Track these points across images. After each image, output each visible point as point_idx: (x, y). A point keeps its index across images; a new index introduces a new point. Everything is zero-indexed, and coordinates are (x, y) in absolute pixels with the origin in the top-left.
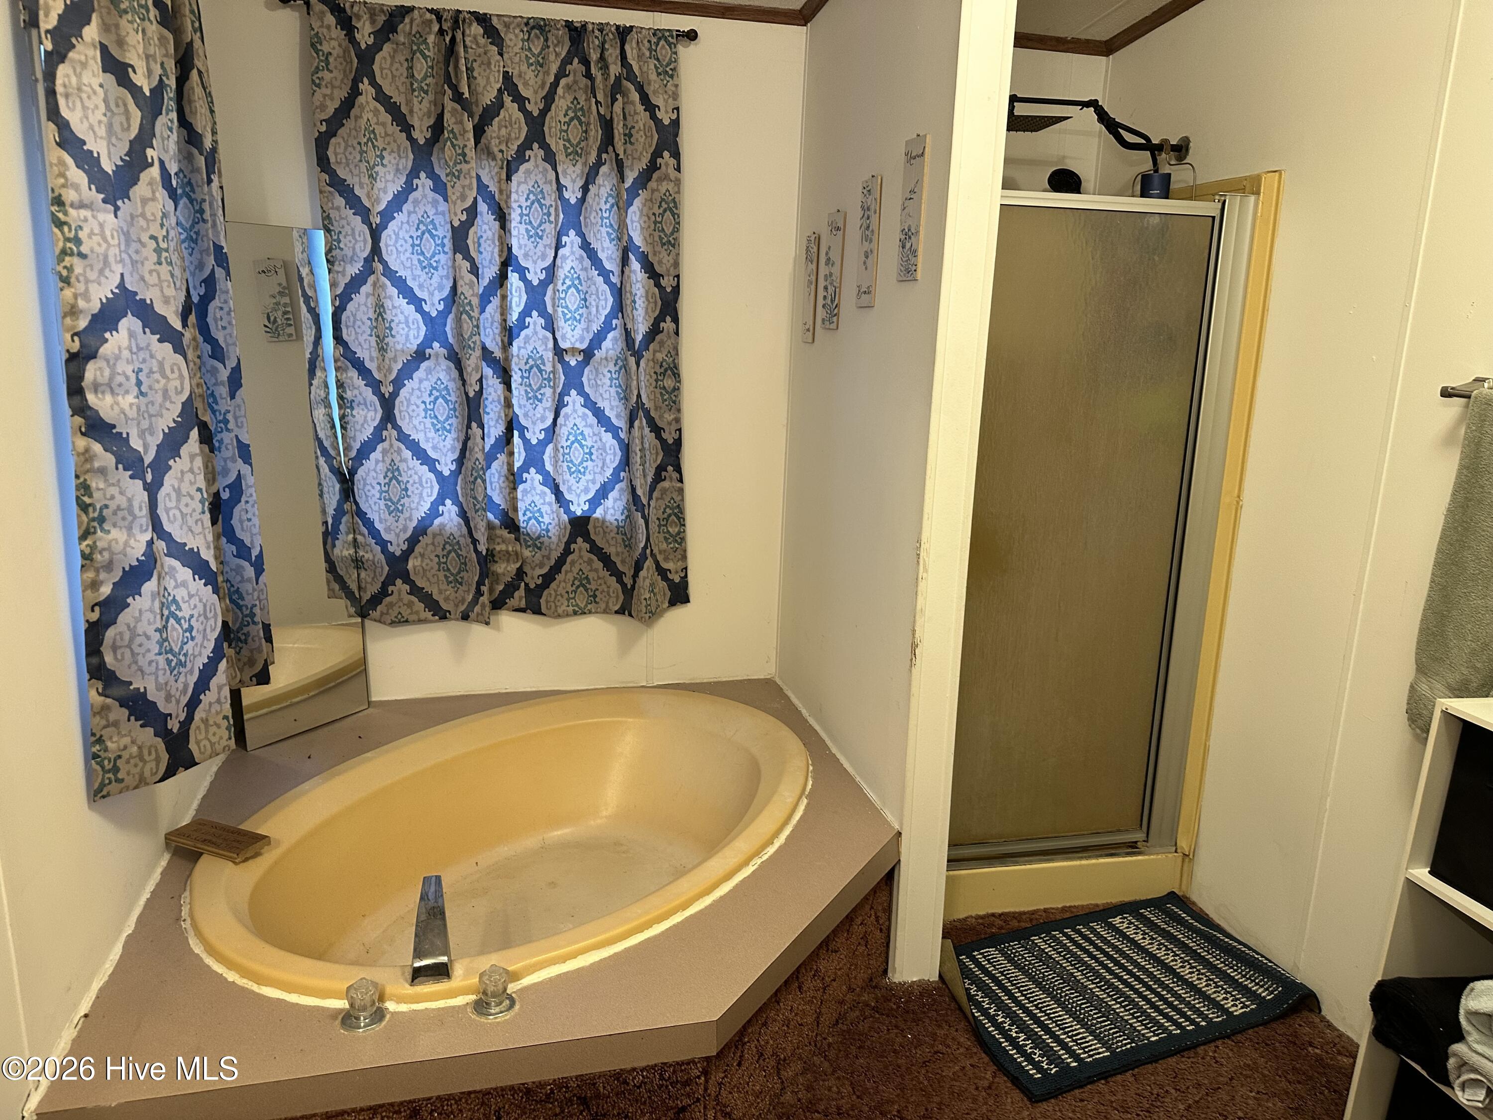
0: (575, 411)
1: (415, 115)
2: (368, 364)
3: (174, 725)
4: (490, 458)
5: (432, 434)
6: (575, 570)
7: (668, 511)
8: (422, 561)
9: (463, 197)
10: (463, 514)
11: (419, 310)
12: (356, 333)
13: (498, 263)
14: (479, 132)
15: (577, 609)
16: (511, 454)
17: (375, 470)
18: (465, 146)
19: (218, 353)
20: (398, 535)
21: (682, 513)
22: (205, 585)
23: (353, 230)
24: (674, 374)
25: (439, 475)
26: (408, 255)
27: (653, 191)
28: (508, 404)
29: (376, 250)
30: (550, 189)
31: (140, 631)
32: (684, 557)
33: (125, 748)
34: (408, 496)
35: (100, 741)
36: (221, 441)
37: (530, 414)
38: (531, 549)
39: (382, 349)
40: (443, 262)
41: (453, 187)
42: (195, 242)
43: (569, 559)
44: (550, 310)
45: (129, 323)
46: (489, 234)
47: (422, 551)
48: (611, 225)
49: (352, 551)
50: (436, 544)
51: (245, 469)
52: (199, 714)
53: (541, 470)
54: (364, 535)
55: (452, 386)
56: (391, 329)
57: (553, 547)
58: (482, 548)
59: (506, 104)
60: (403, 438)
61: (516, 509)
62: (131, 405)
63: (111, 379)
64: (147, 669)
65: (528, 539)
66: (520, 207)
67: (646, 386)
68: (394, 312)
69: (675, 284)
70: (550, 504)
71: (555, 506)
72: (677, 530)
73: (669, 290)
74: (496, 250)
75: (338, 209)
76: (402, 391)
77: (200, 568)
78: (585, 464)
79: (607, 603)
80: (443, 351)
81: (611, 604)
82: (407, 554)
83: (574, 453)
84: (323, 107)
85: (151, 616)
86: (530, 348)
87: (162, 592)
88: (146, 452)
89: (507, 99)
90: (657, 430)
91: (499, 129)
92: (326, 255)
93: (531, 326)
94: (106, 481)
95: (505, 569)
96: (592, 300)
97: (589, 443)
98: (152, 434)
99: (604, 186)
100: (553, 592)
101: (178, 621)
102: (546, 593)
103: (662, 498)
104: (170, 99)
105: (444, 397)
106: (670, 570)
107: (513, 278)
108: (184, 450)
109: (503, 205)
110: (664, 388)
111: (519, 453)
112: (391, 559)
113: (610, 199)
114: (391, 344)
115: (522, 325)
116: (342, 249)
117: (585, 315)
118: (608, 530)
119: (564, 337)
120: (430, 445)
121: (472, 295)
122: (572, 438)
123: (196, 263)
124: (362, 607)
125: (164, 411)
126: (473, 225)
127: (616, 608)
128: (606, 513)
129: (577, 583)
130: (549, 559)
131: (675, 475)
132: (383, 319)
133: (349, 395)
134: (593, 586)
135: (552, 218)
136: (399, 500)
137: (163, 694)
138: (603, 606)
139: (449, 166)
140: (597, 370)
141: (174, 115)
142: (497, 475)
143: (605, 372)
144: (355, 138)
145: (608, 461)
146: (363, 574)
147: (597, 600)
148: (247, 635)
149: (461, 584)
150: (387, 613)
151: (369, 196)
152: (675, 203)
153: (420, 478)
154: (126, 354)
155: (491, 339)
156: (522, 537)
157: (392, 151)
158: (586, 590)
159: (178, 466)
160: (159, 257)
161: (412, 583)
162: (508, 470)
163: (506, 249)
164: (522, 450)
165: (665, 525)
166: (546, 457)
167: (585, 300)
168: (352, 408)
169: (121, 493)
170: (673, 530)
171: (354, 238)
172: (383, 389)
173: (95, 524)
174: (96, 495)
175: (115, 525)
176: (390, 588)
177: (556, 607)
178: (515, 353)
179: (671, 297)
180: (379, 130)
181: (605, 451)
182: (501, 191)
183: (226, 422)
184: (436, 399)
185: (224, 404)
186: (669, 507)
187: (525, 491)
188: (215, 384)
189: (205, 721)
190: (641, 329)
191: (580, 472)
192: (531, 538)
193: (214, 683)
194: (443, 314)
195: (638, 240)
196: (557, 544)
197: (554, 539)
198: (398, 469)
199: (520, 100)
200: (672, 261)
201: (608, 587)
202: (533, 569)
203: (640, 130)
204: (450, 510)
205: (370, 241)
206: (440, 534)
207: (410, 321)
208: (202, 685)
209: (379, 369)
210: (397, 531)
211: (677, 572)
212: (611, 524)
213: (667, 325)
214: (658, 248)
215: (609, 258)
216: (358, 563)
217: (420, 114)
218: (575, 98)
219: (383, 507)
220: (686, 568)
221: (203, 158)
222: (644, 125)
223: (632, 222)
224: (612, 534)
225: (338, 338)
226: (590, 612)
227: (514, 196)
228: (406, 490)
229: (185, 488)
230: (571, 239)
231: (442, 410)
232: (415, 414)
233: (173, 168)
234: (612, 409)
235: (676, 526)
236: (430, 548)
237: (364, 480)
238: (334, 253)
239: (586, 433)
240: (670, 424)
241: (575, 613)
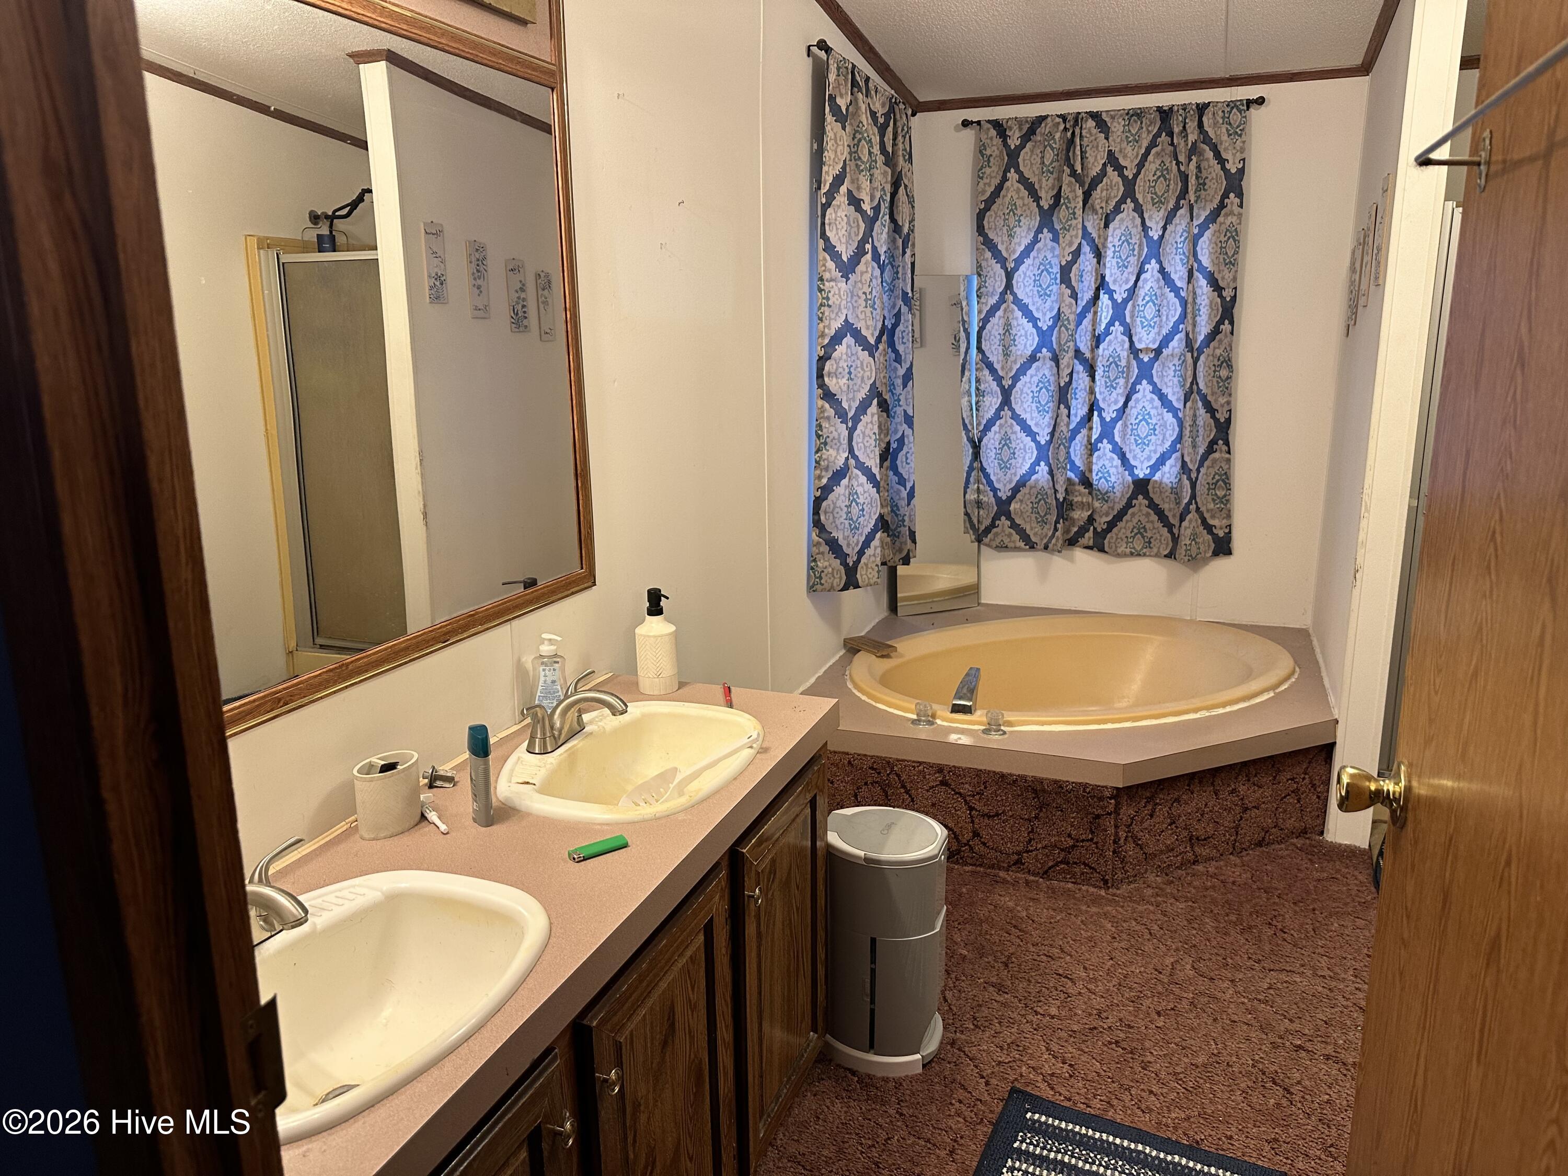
0: (1144, 396)
1: (1043, 190)
2: (996, 366)
3: (850, 562)
4: (1075, 432)
5: (1035, 414)
6: (1135, 520)
7: (1217, 477)
8: (1021, 505)
9: (1071, 244)
10: (1051, 473)
11: (1035, 326)
12: (990, 345)
13: (1094, 288)
14: (1087, 196)
15: (1133, 551)
16: (1091, 429)
17: (993, 439)
18: (1076, 207)
19: (898, 359)
20: (1005, 485)
21: (1228, 479)
22: (873, 487)
23: (994, 273)
24: (1228, 366)
25: (1037, 443)
26: (1031, 287)
27: (1221, 224)
28: (1092, 392)
29: (1009, 286)
30: (1136, 231)
31: (838, 505)
32: (1229, 516)
33: (826, 567)
34: (1015, 458)
35: (815, 560)
36: (895, 413)
37: (1107, 399)
38: (1100, 501)
39: (1006, 355)
40: (1054, 290)
41: (1064, 238)
42: (892, 292)
43: (1130, 511)
44: (1128, 320)
45: (848, 340)
46: (1089, 268)
47: (1021, 498)
48: (1184, 253)
49: (976, 496)
50: (1032, 493)
51: (908, 432)
52: (863, 560)
53: (1112, 441)
54: (983, 484)
55: (1052, 379)
56: (1014, 340)
57: (1117, 500)
58: (1061, 497)
59: (1108, 174)
60: (1015, 417)
61: (1091, 471)
62: (844, 384)
63: (837, 370)
64: (840, 527)
65: (1098, 493)
66: (1114, 246)
67: (1204, 376)
68: (1018, 328)
69: (1233, 294)
70: (1116, 467)
71: (1121, 469)
72: (1223, 493)
73: (1228, 299)
74: (1093, 279)
75: (987, 260)
76: (1018, 384)
77: (871, 478)
78: (1149, 438)
79: (1159, 548)
80: (1049, 354)
81: (1161, 549)
82: (1010, 499)
83: (1141, 429)
84: (984, 192)
85: (844, 499)
86: (1111, 349)
87: (850, 487)
88: (850, 410)
89: (1109, 169)
90: (1211, 410)
91: (1102, 192)
92: (977, 292)
93: (1114, 333)
94: (829, 423)
95: (1079, 515)
96: (1164, 312)
97: (1154, 421)
98: (854, 401)
99: (1180, 224)
100: (1114, 535)
101: (857, 504)
102: (1109, 536)
103: (1212, 467)
104: (886, 208)
105: (1046, 388)
106: (1215, 526)
107: (1104, 298)
108: (869, 411)
109: (1100, 246)
110: (1220, 377)
111: (1097, 428)
112: (998, 500)
113: (1184, 233)
114: (1013, 351)
115: (1107, 332)
116: (986, 287)
117: (1158, 323)
118: (1164, 490)
119: (1140, 340)
120: (1034, 422)
121: (1070, 313)
122: (1140, 417)
123: (892, 304)
124: (979, 535)
125: (861, 389)
126: (1076, 263)
127: (1166, 553)
128: (1163, 476)
129: (1136, 531)
130: (1113, 509)
131: (1225, 448)
132: (1010, 334)
133: (982, 387)
134: (1149, 534)
135: (1136, 253)
136: (1008, 461)
137: (846, 542)
138: (1155, 550)
139: (1062, 223)
140: (1163, 364)
141: (887, 217)
142: (1079, 445)
143: (1171, 365)
144: (1002, 210)
145: (1167, 435)
146: (981, 512)
147: (1151, 545)
148: (899, 533)
149: (1046, 523)
150: (994, 540)
151: (1007, 249)
152: (1237, 232)
153: (1025, 446)
154: (844, 357)
155: (1084, 346)
156: (1094, 492)
157: (1027, 216)
158: (1143, 537)
159: (865, 419)
160: (866, 304)
161: (1012, 520)
162: (1088, 441)
163: (1099, 278)
164: (1099, 426)
165: (1214, 489)
166: (1116, 431)
167: (1159, 311)
168: (984, 396)
169: (836, 430)
170: (1221, 493)
171: (995, 279)
172: (1004, 382)
173: (822, 446)
174: (825, 430)
175: (831, 447)
176: (997, 522)
177: (1116, 547)
178: (1100, 354)
179: (1229, 305)
180: (1019, 203)
181: (1166, 427)
182: (1099, 237)
183: (899, 400)
184: (1041, 389)
185: (899, 390)
186: (1217, 473)
187: (1099, 458)
188: (895, 378)
189: (866, 565)
190: (1203, 330)
191: (1144, 443)
192: (1101, 494)
193: (873, 544)
194: (1051, 328)
195: (1206, 261)
196: (1120, 499)
197: (1118, 494)
198: (1009, 439)
199: (1119, 169)
200: (1231, 277)
201: (1161, 536)
202: (1101, 517)
203: (1213, 179)
204: (1043, 468)
205: (1005, 280)
206: (1035, 487)
207: (1028, 334)
208: (867, 543)
209: (1003, 368)
210: (1005, 482)
211: (1221, 528)
212: (1167, 485)
213: (1226, 327)
214: (1222, 267)
215: (1180, 278)
216: (979, 504)
217: (1047, 188)
218: (1163, 162)
219: (996, 465)
220: (1230, 526)
221: (901, 240)
222: (1217, 175)
223: (1202, 249)
224: (1167, 494)
225: (979, 348)
226: (1145, 555)
227: (1110, 239)
228: (1014, 453)
229: (868, 432)
230: (1153, 266)
231: (1044, 397)
232: (1025, 400)
233: (882, 250)
234: (1174, 394)
235: (1223, 489)
236: (1028, 496)
237: (987, 445)
238: (982, 290)
239: (1152, 413)
240: (1222, 406)
241: (1132, 554)
